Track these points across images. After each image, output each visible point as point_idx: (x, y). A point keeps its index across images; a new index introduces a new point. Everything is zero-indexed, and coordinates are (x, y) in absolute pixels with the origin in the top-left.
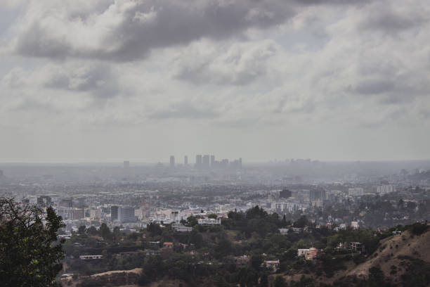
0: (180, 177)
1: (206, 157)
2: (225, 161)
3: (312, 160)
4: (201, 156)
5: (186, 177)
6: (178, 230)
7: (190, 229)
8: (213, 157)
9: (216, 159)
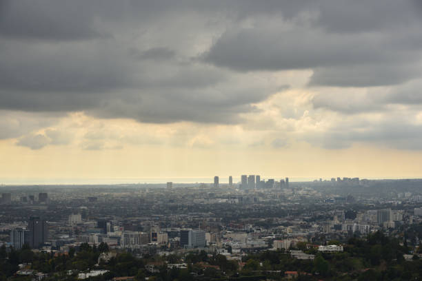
0: (228, 197)
1: (252, 177)
2: (271, 181)
3: (360, 179)
4: (245, 176)
5: (234, 198)
6: (299, 258)
7: (312, 257)
8: (258, 177)
9: (261, 180)
